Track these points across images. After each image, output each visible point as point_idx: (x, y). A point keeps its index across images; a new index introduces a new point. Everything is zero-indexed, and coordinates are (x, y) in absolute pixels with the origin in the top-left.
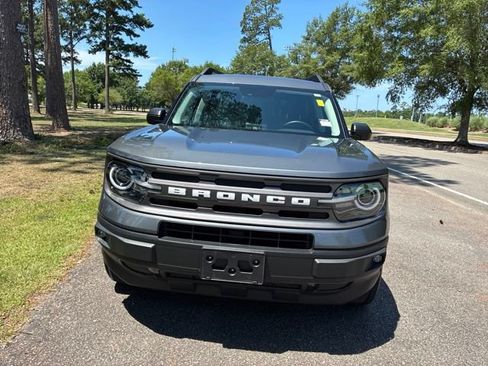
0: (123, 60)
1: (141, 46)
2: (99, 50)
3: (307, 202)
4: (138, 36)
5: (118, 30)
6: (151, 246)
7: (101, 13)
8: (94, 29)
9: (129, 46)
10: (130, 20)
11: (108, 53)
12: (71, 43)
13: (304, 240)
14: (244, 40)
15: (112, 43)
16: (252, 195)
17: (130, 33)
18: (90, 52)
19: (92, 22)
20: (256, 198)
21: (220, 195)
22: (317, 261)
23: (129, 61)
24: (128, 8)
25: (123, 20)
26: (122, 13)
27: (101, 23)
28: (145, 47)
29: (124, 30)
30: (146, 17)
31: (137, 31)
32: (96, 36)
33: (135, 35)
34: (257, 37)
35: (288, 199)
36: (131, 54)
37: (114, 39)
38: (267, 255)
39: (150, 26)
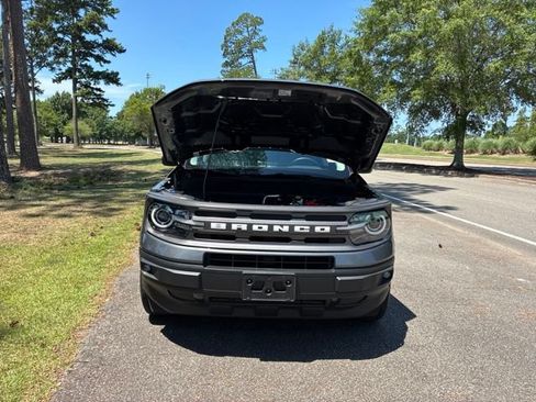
0: (93, 88)
1: (113, 73)
2: (65, 78)
3: (327, 229)
4: (109, 62)
5: (85, 56)
6: (197, 274)
7: (67, 38)
8: (58, 56)
9: (99, 73)
10: (99, 45)
11: (75, 82)
12: (32, 71)
13: (327, 262)
14: (226, 64)
15: (80, 71)
16: (282, 226)
17: (99, 59)
18: (54, 81)
19: (55, 48)
20: (286, 229)
21: (255, 228)
22: (339, 278)
23: (99, 90)
24: (96, 32)
25: (90, 46)
26: (89, 37)
27: (66, 49)
28: (117, 74)
29: (92, 55)
30: (117, 42)
31: (108, 56)
32: (60, 63)
33: (105, 62)
34: (240, 60)
35: (312, 228)
36: (102, 82)
37: (81, 65)
38: (297, 276)
39: (122, 51)
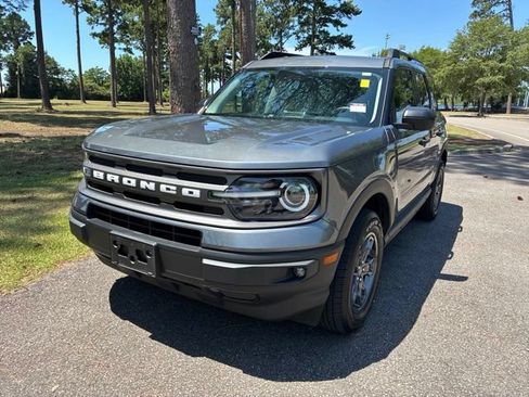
0: (328, 53)
1: (347, 37)
2: (305, 46)
3: (197, 194)
4: (346, 26)
5: (324, 22)
6: (82, 225)
7: (310, 7)
8: (302, 24)
9: (334, 38)
10: (337, 10)
11: (313, 48)
12: (281, 41)
14: (475, 14)
15: (318, 37)
16: (148, 182)
17: (337, 23)
18: (297, 49)
19: (300, 17)
20: (152, 186)
21: (125, 181)
22: (205, 261)
23: (333, 54)
25: (330, 11)
26: (329, 3)
27: (308, 17)
28: (351, 37)
29: (331, 21)
30: (354, 4)
31: (344, 20)
32: (304, 31)
33: (343, 26)
34: (492, 9)
35: (179, 188)
36: (337, 46)
37: (320, 32)
39: (357, 13)
